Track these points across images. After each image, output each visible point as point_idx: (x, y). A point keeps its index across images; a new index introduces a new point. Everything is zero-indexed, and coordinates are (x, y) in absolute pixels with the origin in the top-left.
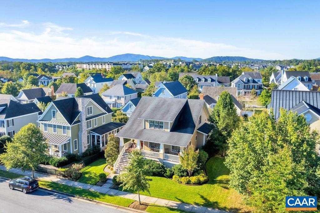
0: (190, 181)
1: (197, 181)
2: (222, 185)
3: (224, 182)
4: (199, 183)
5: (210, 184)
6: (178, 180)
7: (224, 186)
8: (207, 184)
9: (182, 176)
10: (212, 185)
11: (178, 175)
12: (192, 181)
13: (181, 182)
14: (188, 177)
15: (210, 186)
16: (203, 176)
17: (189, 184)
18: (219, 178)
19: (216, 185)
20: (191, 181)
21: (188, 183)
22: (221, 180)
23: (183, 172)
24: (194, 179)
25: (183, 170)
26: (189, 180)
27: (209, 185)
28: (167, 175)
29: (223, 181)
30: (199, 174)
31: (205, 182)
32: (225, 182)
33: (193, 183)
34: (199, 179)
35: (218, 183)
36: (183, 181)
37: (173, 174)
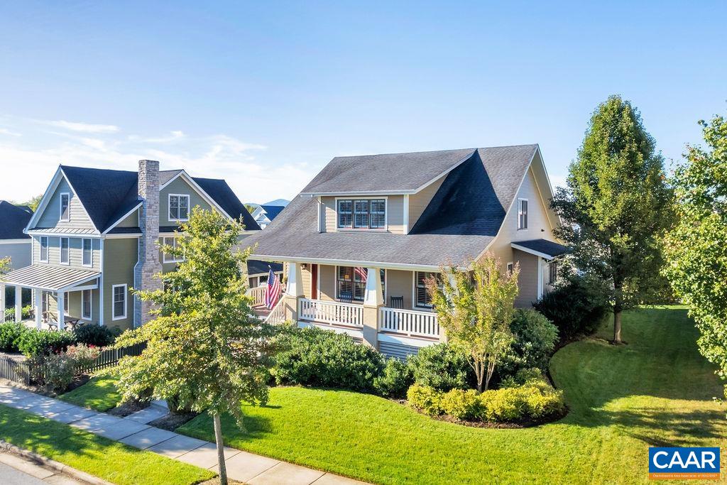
0: (478, 407)
1: (513, 407)
2: (637, 430)
3: (644, 419)
4: (524, 418)
5: (575, 423)
6: (429, 403)
7: (649, 435)
8: (563, 425)
9: (446, 388)
10: (585, 430)
11: (431, 384)
12: (489, 406)
13: (442, 413)
14: (471, 392)
15: (579, 433)
16: (542, 390)
17: (478, 420)
18: (617, 405)
19: (606, 432)
20: (484, 408)
21: (474, 416)
22: (628, 412)
23: (452, 369)
24: (498, 400)
25: (450, 363)
26: (478, 402)
27: (573, 428)
28: (384, 386)
29: (641, 416)
30: (522, 382)
31: (552, 415)
32: (651, 420)
33: (495, 415)
34: (525, 400)
35: (616, 422)
36: (449, 408)
37: (410, 381)
